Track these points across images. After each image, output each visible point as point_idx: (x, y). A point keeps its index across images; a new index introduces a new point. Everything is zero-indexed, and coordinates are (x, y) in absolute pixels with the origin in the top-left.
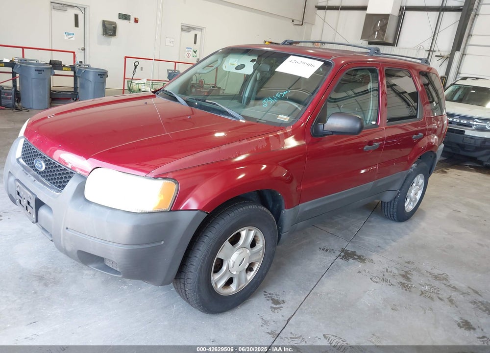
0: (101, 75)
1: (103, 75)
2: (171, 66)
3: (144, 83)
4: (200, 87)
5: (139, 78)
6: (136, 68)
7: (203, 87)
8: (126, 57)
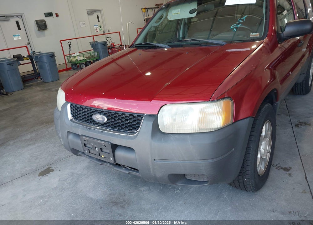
0: (51, 56)
1: (52, 56)
2: (91, 39)
3: (78, 55)
4: (113, 48)
5: (74, 53)
6: (70, 46)
7: (115, 48)
8: (61, 41)
